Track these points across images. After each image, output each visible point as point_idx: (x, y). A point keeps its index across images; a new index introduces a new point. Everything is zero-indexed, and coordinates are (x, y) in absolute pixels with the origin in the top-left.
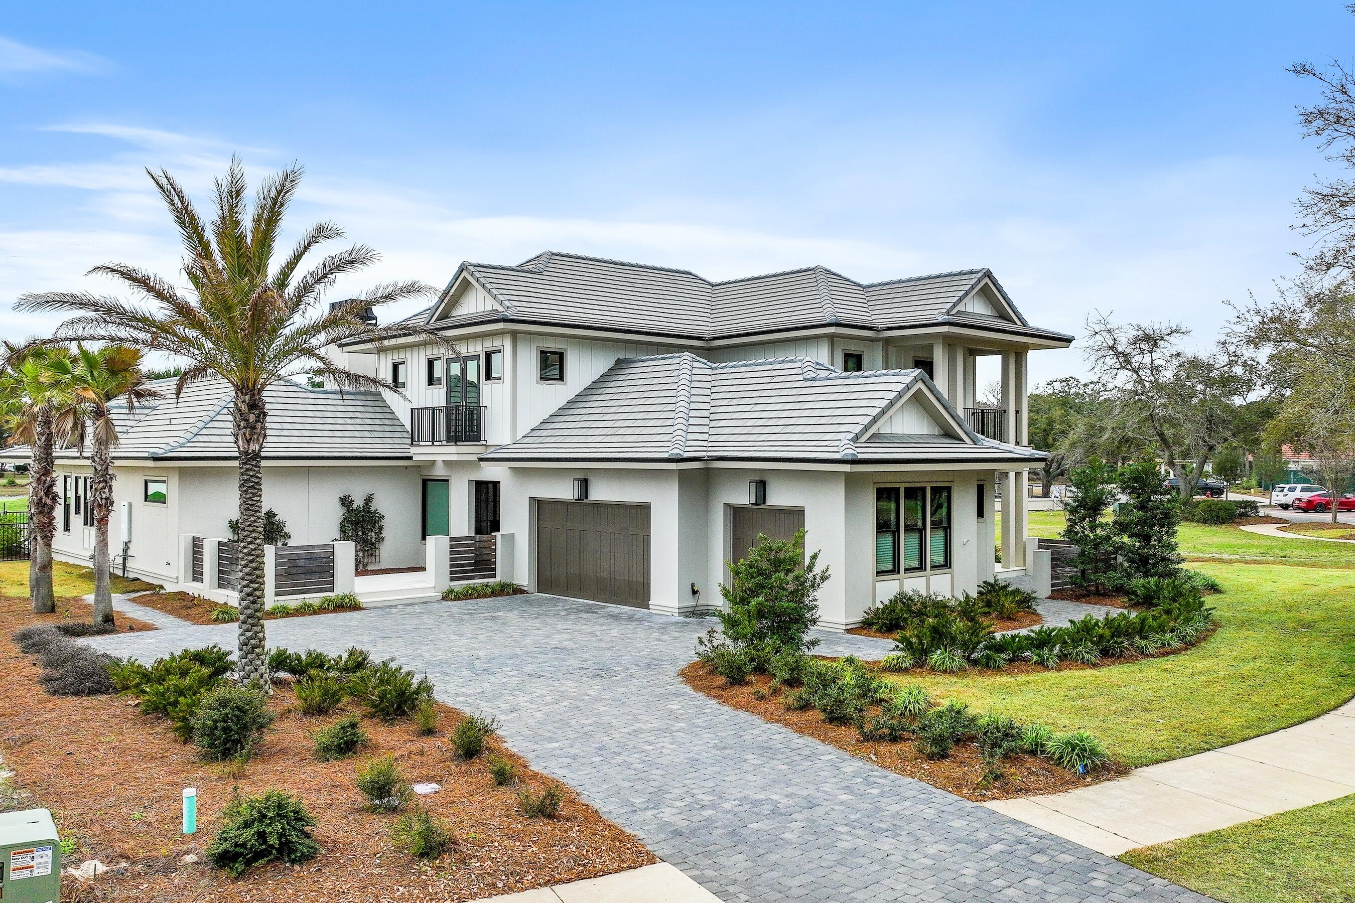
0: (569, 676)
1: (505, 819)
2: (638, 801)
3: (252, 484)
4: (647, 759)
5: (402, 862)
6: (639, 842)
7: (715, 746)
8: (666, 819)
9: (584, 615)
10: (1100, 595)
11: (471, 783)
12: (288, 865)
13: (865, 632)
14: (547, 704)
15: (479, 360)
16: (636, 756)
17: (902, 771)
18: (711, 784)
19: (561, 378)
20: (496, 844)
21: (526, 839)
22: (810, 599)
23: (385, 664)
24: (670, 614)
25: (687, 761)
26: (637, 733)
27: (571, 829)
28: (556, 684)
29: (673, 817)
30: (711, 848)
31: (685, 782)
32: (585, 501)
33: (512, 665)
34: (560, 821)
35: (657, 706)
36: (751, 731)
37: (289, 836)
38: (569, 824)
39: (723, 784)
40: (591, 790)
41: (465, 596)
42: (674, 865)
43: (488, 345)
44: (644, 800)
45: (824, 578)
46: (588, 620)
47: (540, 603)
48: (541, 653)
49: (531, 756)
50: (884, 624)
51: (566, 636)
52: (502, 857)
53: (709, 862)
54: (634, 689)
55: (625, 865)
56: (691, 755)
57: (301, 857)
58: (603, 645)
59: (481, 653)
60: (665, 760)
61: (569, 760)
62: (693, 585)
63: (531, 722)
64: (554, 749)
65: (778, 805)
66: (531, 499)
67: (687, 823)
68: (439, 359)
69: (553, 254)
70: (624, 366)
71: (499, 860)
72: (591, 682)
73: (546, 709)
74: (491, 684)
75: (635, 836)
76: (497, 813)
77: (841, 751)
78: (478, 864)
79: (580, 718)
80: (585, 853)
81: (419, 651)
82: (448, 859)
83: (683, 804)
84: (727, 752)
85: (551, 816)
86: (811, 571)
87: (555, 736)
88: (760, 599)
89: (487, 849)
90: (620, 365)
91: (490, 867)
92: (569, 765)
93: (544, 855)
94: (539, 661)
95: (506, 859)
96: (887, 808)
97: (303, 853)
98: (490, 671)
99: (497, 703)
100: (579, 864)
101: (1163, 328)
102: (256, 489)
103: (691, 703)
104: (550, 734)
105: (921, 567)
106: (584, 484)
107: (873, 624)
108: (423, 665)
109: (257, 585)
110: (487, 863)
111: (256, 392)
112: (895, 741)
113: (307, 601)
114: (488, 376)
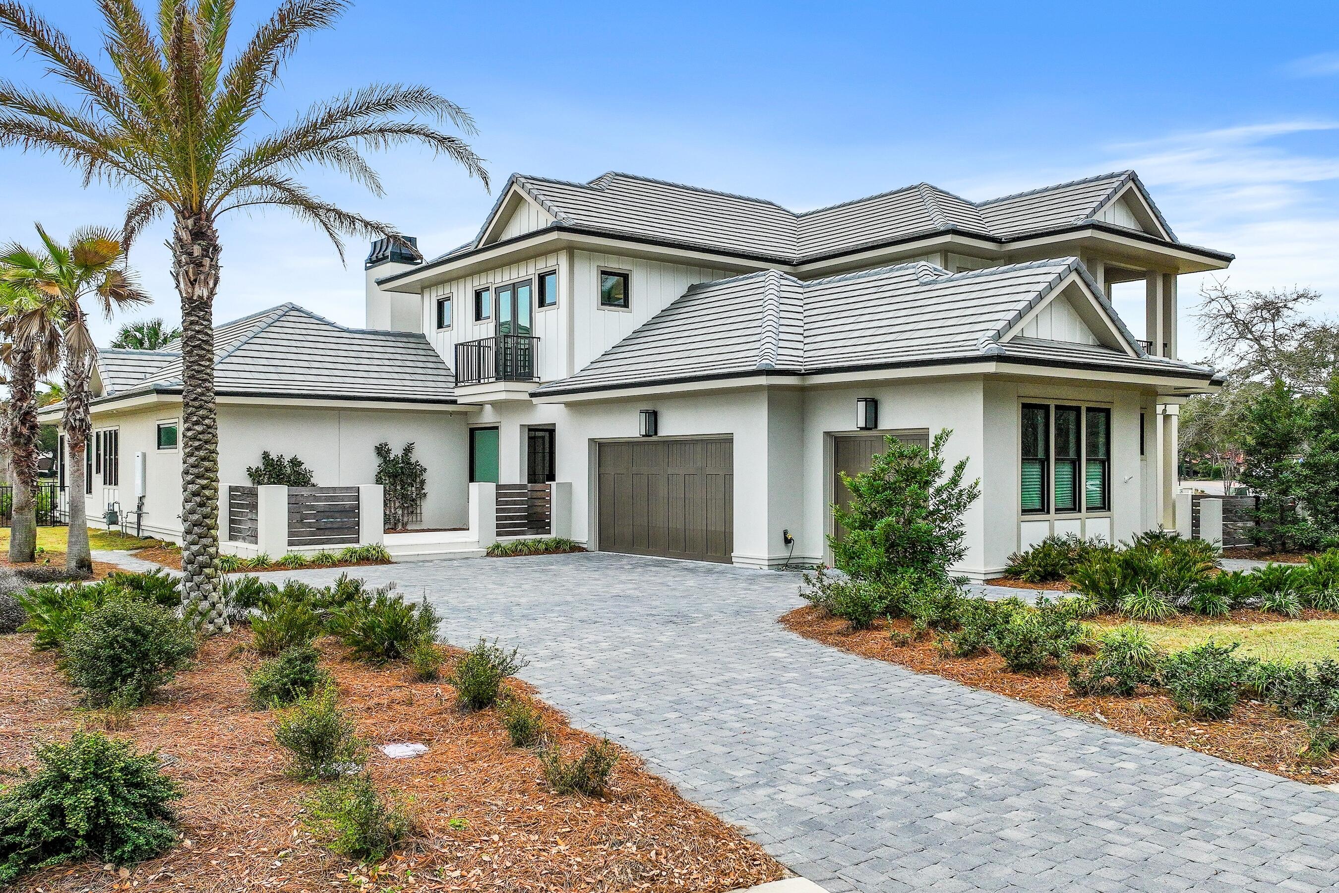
0: (633, 622)
1: (518, 796)
2: (741, 773)
3: (198, 343)
4: (748, 715)
5: (320, 867)
6: (748, 838)
7: (848, 701)
8: (790, 803)
9: (654, 569)
10: (1287, 552)
11: (476, 743)
12: (108, 867)
13: (1011, 582)
14: (602, 651)
15: (530, 285)
16: (731, 712)
17: (1160, 738)
18: (854, 751)
19: (626, 305)
20: (496, 838)
21: (549, 830)
22: (954, 523)
23: (381, 593)
24: (758, 567)
25: (808, 719)
26: (730, 684)
27: (630, 815)
28: (616, 630)
29: (800, 799)
30: (881, 852)
31: (812, 747)
32: (654, 438)
33: (559, 611)
34: (611, 801)
35: (754, 653)
36: (898, 684)
37: (113, 814)
38: (626, 807)
39: (873, 751)
40: (663, 757)
41: (515, 551)
42: (819, 882)
43: (542, 265)
44: (750, 772)
45: (972, 497)
46: (657, 572)
47: (600, 559)
48: (600, 601)
49: (574, 710)
50: (1037, 572)
51: (631, 586)
52: (502, 862)
53: (883, 878)
54: (720, 636)
55: (728, 881)
56: (814, 712)
57: (133, 851)
58: (677, 594)
59: (523, 600)
60: (776, 718)
61: (629, 716)
62: (785, 533)
63: (579, 670)
64: (609, 702)
65: (976, 784)
66: (592, 441)
67: (828, 809)
68: (487, 289)
69: (617, 175)
70: (698, 291)
71: (495, 866)
72: (662, 628)
73: (598, 656)
74: (529, 629)
75: (741, 829)
76: (506, 786)
77: (1044, 710)
78: (457, 873)
79: (648, 667)
80: (654, 858)
81: (446, 598)
82: (402, 863)
83: (815, 780)
84: (869, 708)
85: (596, 793)
86: (956, 485)
87: (611, 686)
88: (890, 519)
89: (478, 845)
90: (693, 290)
91: (478, 880)
92: (630, 723)
93: (579, 860)
94: (594, 608)
95: (509, 864)
96: (1166, 791)
97: (137, 848)
98: (530, 617)
99: (534, 649)
100: (642, 878)
101: (1288, 293)
102: (204, 349)
103: (801, 651)
104: (602, 684)
105: (1075, 507)
106: (653, 418)
107: (1022, 572)
108: (446, 611)
109: (206, 482)
110: (473, 872)
111: (204, 216)
112: (1129, 695)
113: (326, 552)
114: (542, 303)
